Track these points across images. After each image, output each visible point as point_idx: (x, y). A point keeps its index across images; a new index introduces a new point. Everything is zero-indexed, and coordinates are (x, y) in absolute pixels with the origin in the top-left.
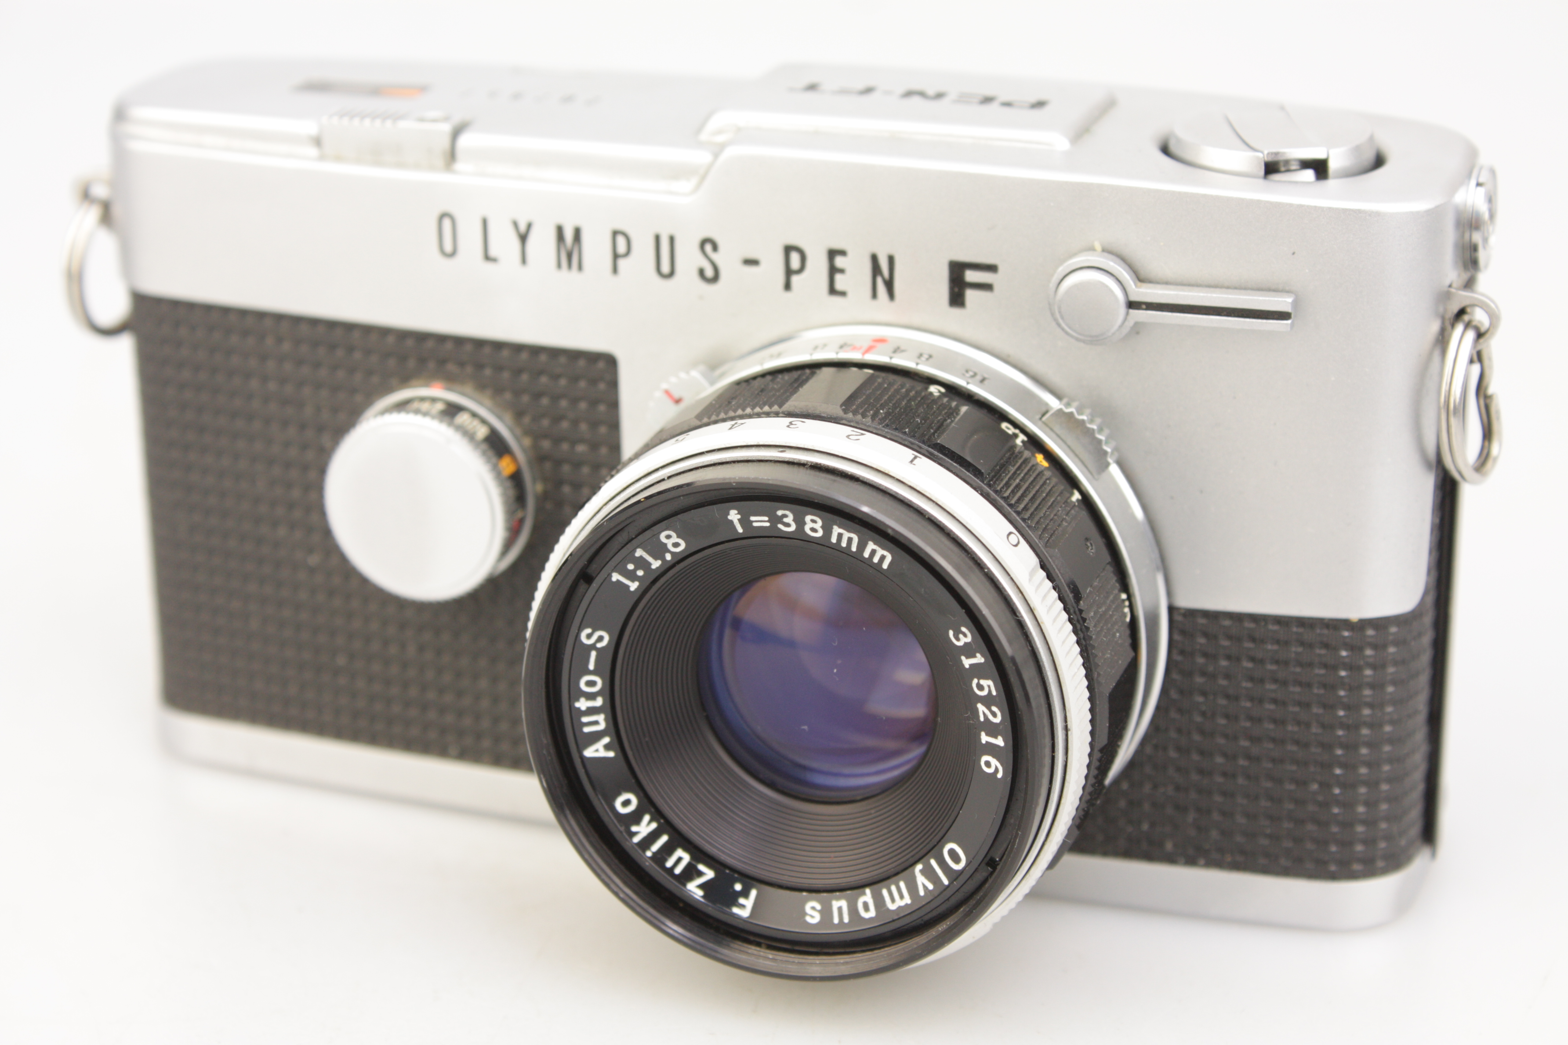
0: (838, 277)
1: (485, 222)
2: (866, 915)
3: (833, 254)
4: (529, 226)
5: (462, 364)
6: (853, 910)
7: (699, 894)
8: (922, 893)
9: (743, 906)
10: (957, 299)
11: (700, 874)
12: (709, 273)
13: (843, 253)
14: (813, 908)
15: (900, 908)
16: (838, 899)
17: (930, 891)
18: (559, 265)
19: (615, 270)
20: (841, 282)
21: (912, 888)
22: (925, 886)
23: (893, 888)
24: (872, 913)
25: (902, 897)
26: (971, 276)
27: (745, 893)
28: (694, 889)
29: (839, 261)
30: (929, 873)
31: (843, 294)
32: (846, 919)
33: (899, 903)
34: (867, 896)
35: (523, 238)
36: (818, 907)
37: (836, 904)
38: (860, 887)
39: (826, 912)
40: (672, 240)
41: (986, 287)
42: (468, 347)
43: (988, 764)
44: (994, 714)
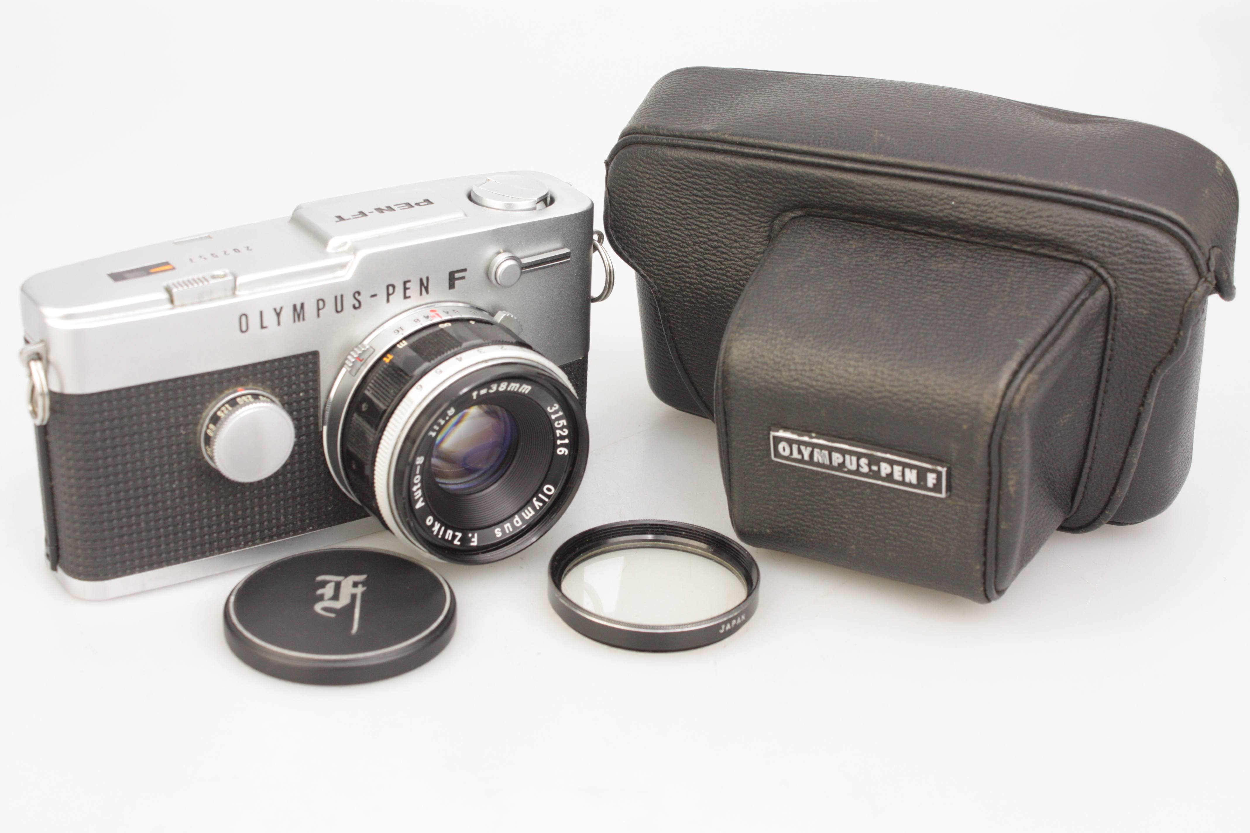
0: (408, 291)
1: (261, 313)
2: (518, 525)
3: (405, 283)
4: (281, 308)
5: (247, 377)
6: (513, 525)
7: (459, 543)
8: (538, 508)
9: (473, 542)
10: (452, 286)
11: (457, 536)
12: (357, 305)
13: (409, 281)
14: (498, 531)
15: (530, 517)
16: (506, 524)
17: (541, 506)
18: (294, 321)
19: (318, 316)
20: (408, 293)
21: (534, 508)
22: (539, 505)
23: (526, 511)
24: (520, 523)
25: (530, 512)
26: (457, 275)
27: (473, 537)
28: (456, 542)
29: (408, 285)
30: (540, 500)
31: (409, 297)
32: (511, 530)
33: (530, 515)
34: (517, 518)
35: (278, 315)
36: (500, 530)
37: (506, 526)
38: (512, 516)
39: (503, 531)
40: (342, 296)
41: (463, 278)
42: (251, 368)
43: (561, 451)
44: (564, 432)
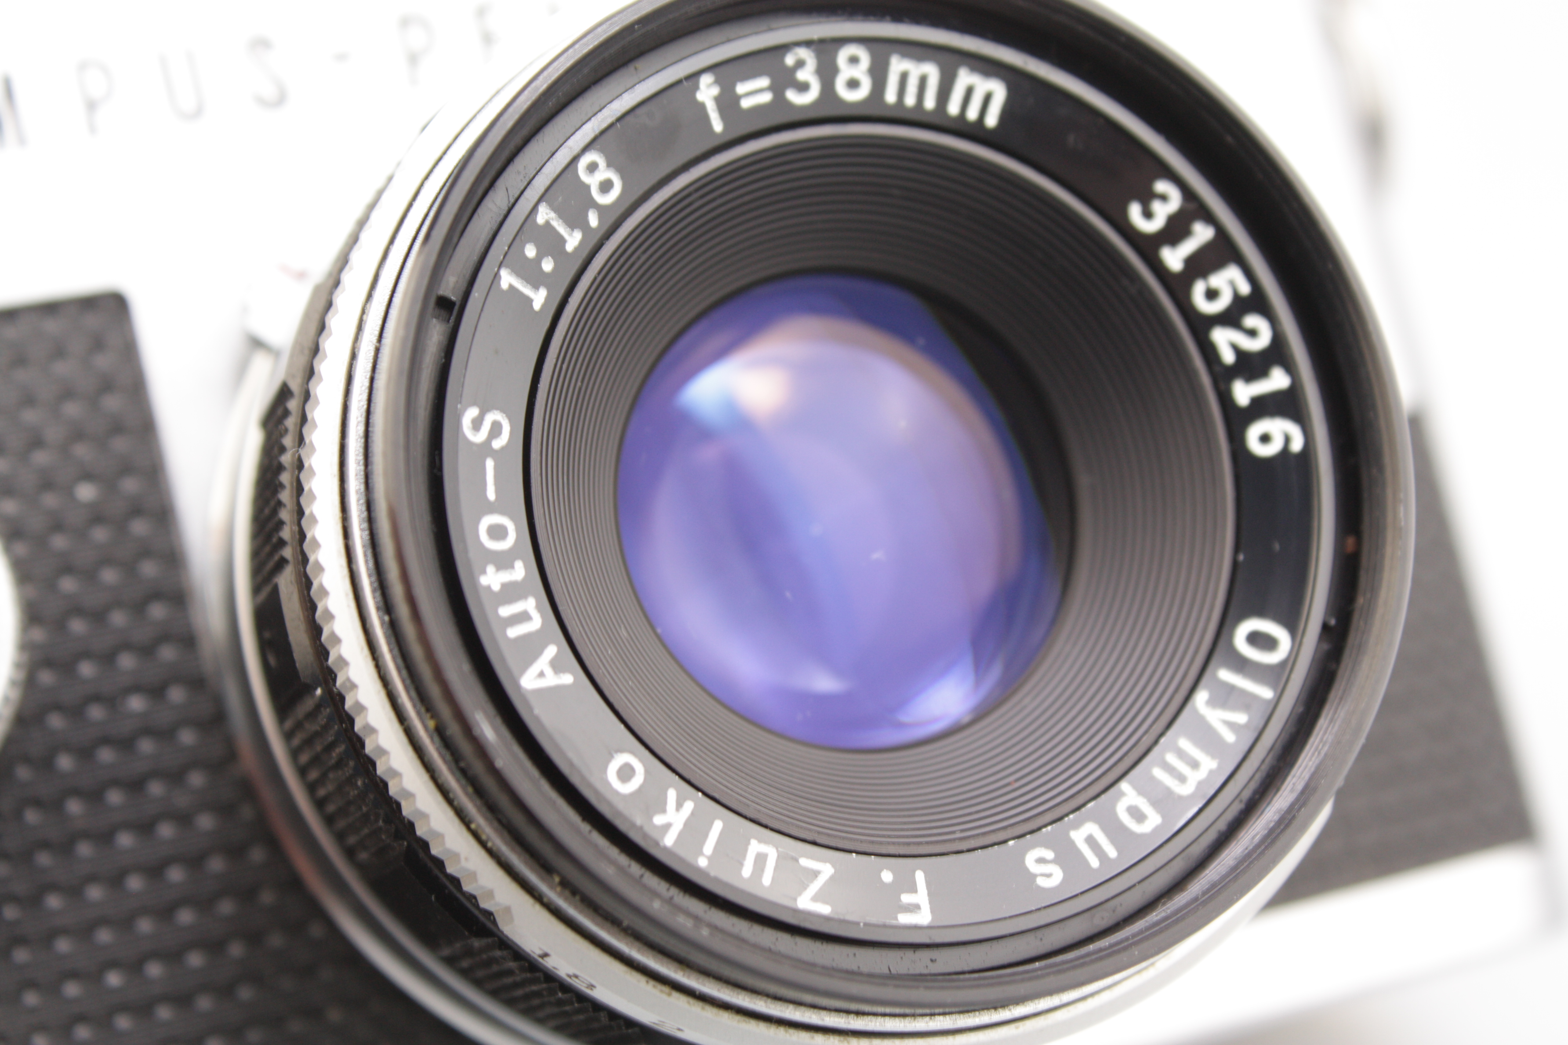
2: (1146, 828)
6: (1115, 830)
14: (1041, 861)
15: (1200, 784)
16: (1077, 826)
17: (1246, 726)
21: (1207, 738)
22: (1231, 725)
24: (1153, 818)
25: (1194, 763)
28: (812, 901)
30: (1227, 697)
32: (1110, 850)
33: (1194, 778)
34: (1129, 796)
36: (1049, 855)
37: (1078, 836)
38: (1106, 787)
39: (1068, 857)
43: (1265, 439)
44: (1252, 333)
